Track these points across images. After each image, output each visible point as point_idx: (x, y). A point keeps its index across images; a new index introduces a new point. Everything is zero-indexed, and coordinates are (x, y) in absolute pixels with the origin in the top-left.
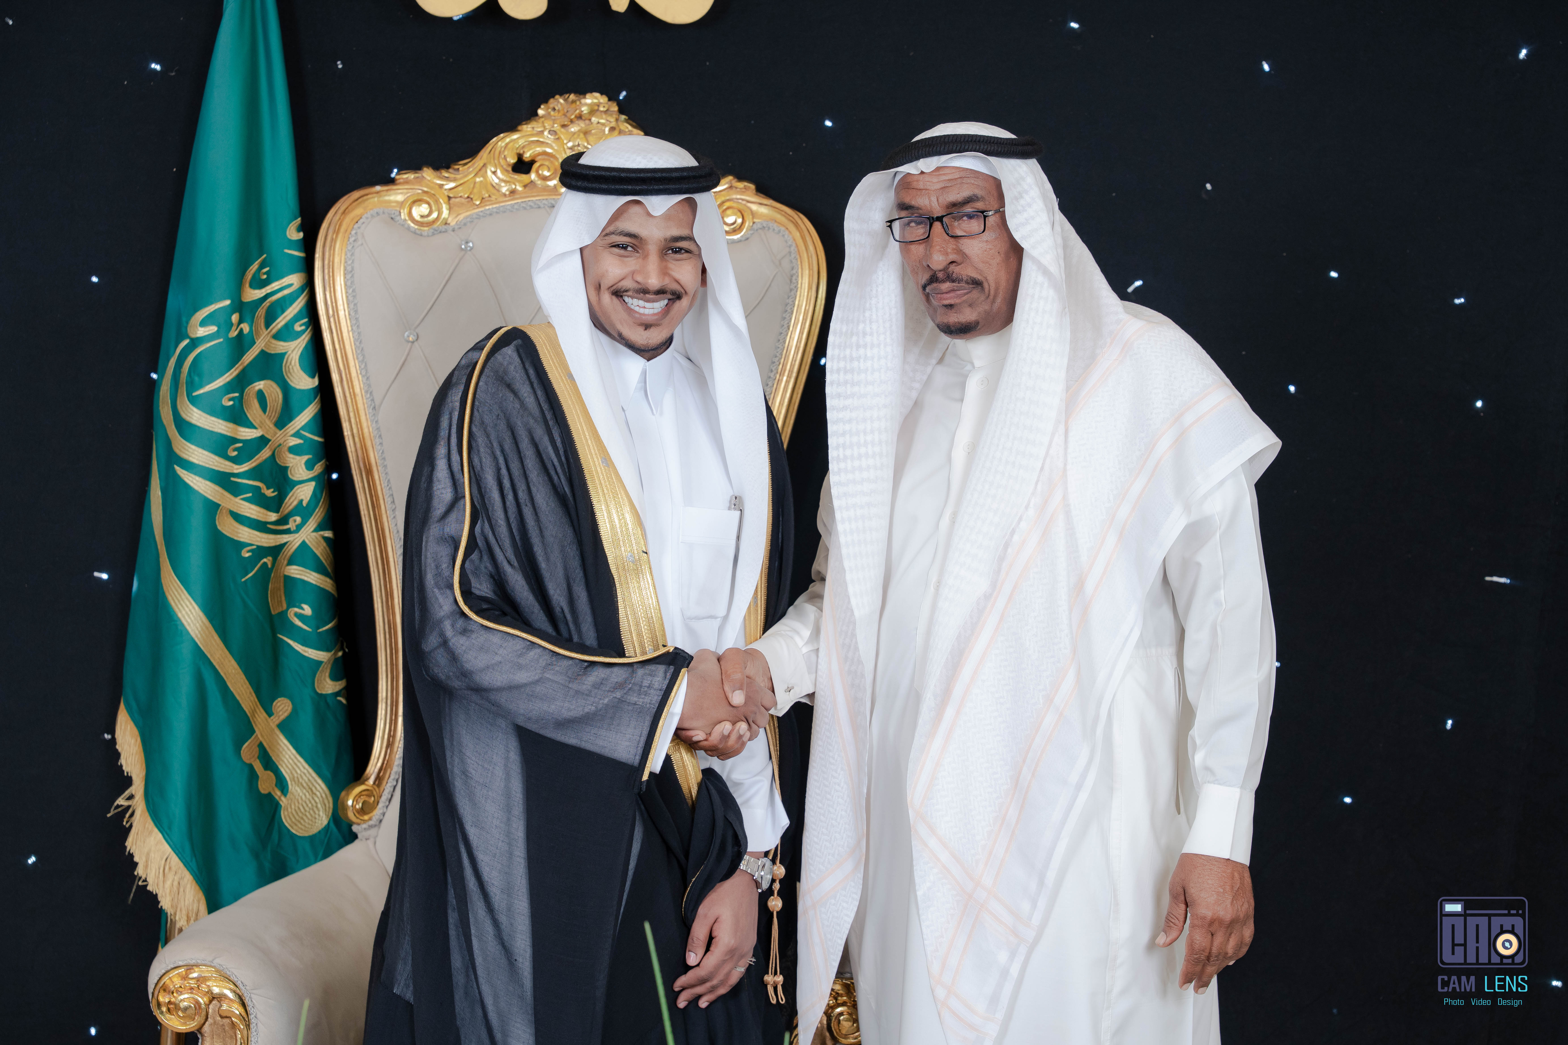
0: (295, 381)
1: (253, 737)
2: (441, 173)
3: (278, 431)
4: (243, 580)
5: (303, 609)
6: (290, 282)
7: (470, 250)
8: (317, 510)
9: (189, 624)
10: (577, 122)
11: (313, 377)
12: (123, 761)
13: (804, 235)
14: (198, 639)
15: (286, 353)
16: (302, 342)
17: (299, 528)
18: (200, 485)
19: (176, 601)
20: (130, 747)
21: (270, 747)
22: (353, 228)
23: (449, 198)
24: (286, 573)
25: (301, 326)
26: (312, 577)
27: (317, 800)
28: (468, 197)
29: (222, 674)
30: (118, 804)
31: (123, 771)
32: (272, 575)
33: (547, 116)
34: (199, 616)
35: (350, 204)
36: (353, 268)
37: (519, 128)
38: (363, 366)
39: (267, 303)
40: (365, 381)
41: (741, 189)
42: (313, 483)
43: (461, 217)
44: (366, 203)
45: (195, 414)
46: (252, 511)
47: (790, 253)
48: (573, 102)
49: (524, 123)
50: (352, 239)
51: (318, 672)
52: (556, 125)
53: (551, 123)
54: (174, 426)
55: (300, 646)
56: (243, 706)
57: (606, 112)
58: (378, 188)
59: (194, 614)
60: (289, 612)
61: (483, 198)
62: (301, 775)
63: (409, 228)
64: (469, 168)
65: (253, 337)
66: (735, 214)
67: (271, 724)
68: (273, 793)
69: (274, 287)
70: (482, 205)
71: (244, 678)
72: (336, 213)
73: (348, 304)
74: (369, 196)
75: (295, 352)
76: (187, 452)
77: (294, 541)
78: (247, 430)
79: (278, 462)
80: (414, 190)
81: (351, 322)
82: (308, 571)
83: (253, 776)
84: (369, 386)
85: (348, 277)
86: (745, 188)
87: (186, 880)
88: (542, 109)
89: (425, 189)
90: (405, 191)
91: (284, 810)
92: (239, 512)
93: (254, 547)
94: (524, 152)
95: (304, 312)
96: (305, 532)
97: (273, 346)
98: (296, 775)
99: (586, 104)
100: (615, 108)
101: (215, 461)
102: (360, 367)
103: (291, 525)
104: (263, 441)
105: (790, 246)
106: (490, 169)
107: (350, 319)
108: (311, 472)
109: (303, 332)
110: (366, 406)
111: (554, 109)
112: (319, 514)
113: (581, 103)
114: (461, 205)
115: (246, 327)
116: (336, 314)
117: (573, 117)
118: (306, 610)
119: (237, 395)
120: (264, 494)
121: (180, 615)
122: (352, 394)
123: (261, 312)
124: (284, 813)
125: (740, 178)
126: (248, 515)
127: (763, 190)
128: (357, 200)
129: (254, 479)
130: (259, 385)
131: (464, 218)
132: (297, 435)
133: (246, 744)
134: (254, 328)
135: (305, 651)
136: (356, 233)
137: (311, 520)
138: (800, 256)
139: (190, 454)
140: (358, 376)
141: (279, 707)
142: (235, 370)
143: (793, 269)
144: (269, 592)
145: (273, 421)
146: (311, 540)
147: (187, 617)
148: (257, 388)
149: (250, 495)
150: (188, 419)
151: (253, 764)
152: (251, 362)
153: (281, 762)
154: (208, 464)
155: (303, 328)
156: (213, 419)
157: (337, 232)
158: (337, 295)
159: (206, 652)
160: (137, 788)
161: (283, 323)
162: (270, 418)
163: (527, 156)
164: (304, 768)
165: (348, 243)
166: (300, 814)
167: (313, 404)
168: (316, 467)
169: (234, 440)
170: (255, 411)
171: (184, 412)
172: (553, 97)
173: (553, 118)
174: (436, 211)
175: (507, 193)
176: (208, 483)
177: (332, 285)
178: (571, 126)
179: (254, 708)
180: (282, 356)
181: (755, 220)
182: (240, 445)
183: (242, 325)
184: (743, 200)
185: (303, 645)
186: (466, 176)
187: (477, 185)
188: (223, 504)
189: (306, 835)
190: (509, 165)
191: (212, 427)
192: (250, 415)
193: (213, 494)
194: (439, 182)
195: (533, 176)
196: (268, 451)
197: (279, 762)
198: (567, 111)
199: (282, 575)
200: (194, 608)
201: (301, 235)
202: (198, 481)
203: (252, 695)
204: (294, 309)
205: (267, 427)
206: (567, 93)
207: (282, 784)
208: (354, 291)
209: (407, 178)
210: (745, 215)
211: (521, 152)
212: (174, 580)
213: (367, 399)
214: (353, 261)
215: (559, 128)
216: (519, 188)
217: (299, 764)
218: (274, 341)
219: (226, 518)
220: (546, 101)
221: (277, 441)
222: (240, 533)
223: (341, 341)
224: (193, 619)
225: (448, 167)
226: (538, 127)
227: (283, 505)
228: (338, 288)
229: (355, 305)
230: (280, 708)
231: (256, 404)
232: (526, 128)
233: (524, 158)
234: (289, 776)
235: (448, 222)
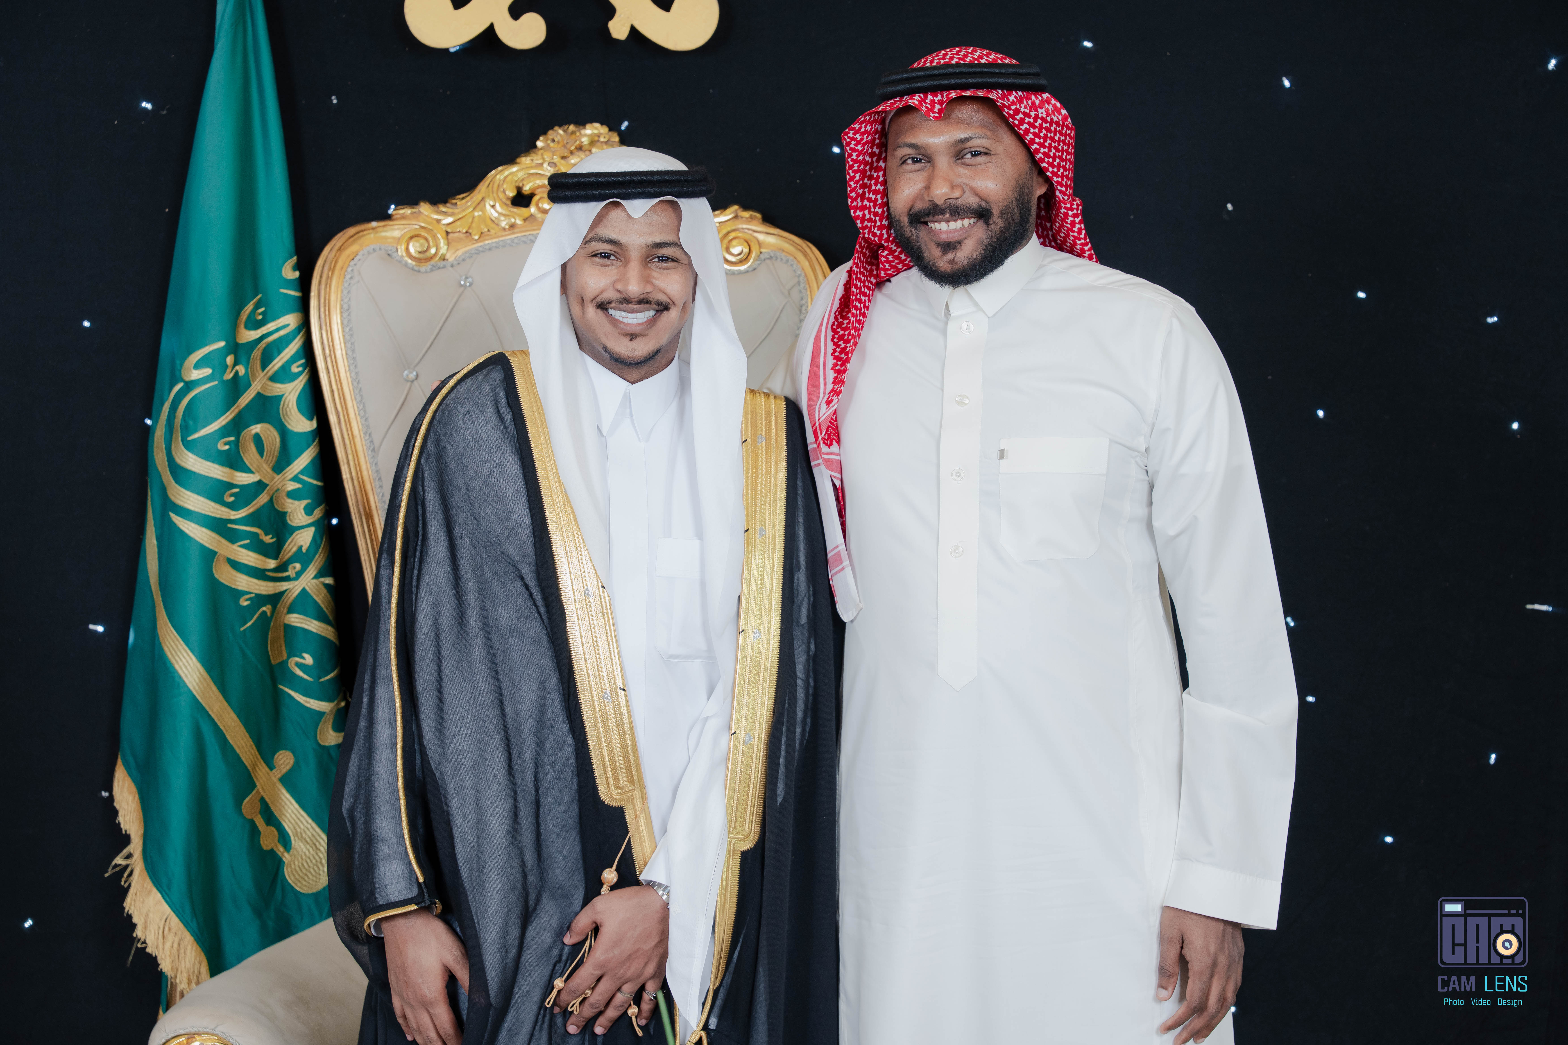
0: (292, 423)
1: (254, 791)
2: (438, 208)
3: (275, 475)
4: (242, 629)
5: (303, 658)
6: (287, 323)
7: (470, 286)
8: (317, 556)
9: (186, 676)
10: (577, 153)
11: (311, 419)
12: (121, 819)
13: (813, 264)
14: (196, 691)
15: (282, 396)
16: (299, 384)
17: (299, 575)
18: (196, 531)
19: (173, 652)
20: (128, 804)
21: (272, 802)
22: (349, 265)
23: (447, 233)
24: (286, 622)
25: (298, 367)
26: (313, 625)
27: (322, 856)
28: (467, 232)
29: (221, 727)
30: (116, 864)
31: (121, 829)
32: (272, 624)
33: (546, 148)
34: (197, 667)
35: (346, 241)
36: (349, 306)
37: (518, 160)
38: (361, 407)
39: (263, 345)
40: (363, 422)
41: (747, 218)
42: (313, 529)
43: (460, 253)
44: (363, 239)
45: (190, 459)
46: (250, 558)
47: (799, 282)
48: (573, 133)
49: (523, 155)
50: (348, 277)
51: (321, 723)
52: (555, 157)
53: (550, 154)
54: (168, 472)
55: (301, 696)
56: (244, 760)
57: (606, 143)
58: (374, 224)
59: (192, 665)
60: (289, 661)
61: (482, 233)
62: (304, 830)
63: (406, 264)
64: (467, 202)
65: (249, 379)
66: (741, 245)
67: (273, 778)
68: (275, 849)
69: (269, 328)
70: (481, 239)
71: (243, 729)
72: (331, 249)
73: (345, 343)
74: (365, 232)
75: (292, 394)
76: (182, 499)
77: (294, 588)
78: (244, 475)
79: (277, 507)
80: (411, 226)
81: (348, 361)
82: (309, 619)
83: (254, 832)
84: (368, 427)
85: (345, 315)
86: (751, 217)
87: (186, 941)
88: (541, 141)
89: (423, 225)
90: (402, 227)
91: (287, 867)
92: (236, 560)
93: (253, 595)
94: (523, 185)
95: (301, 353)
96: (305, 578)
97: (270, 388)
98: (299, 830)
99: (586, 135)
100: (616, 138)
101: (211, 507)
102: (358, 408)
103: (290, 572)
104: (260, 486)
105: (799, 276)
106: (489, 203)
107: (347, 359)
108: (311, 517)
109: (300, 374)
110: (365, 448)
111: (553, 140)
112: (319, 560)
113: (580, 134)
114: (459, 240)
115: (241, 369)
116: (332, 354)
117: (573, 148)
118: (307, 659)
119: (232, 438)
120: (262, 541)
121: (177, 667)
122: (350, 435)
123: (257, 353)
124: (287, 870)
125: (745, 207)
126: (246, 562)
127: (769, 219)
128: (352, 236)
129: (252, 526)
130: (256, 428)
131: (463, 254)
132: (295, 479)
133: (247, 799)
134: (249, 370)
135: (306, 702)
136: (352, 270)
137: (311, 566)
138: (810, 286)
139: (185, 500)
140: (356, 417)
141: (280, 760)
142: (231, 413)
143: (802, 299)
144: (269, 642)
145: (271, 465)
146: (311, 587)
147: (184, 669)
148: (254, 432)
149: (248, 541)
150: (183, 464)
151: (255, 819)
152: (247, 405)
153: (283, 817)
154: (203, 510)
155: (300, 369)
156: (209, 464)
157: (332, 269)
158: (333, 333)
159: (204, 705)
160: (136, 846)
161: (279, 365)
162: (267, 462)
163: (527, 189)
164: (308, 822)
165: (345, 280)
166: (304, 871)
167: (312, 447)
168: (315, 512)
169: (231, 486)
170: (252, 456)
171: (179, 458)
172: (552, 128)
173: (552, 149)
174: (433, 246)
175: (507, 227)
176: (204, 530)
177: (328, 324)
178: (571, 157)
179: (255, 761)
180: (279, 398)
181: (762, 250)
182: (236, 490)
183: (237, 368)
184: (749, 229)
185: (304, 695)
186: (464, 210)
187: (476, 219)
188: (220, 552)
189: (310, 892)
190: (508, 198)
191: (208, 473)
192: (247, 459)
193: (209, 541)
194: (436, 217)
195: (533, 209)
196: (266, 496)
197: (281, 817)
198: (567, 143)
199: (282, 623)
200: (191, 659)
201: (297, 274)
202: (193, 528)
203: (252, 748)
204: (291, 350)
205: (265, 472)
206: (566, 124)
207: (284, 839)
208: (351, 330)
209: (404, 214)
210: (752, 245)
211: (521, 185)
212: (170, 630)
213: (366, 440)
214: (349, 300)
215: (559, 159)
216: (519, 222)
217: (302, 819)
218: (270, 383)
219: (223, 566)
220: (545, 133)
221: (274, 486)
222: (238, 581)
223: (339, 381)
224: (190, 670)
225: (445, 202)
226: (537, 160)
227: (283, 552)
228: (335, 327)
229: (352, 344)
230: (282, 761)
231: (253, 448)
232: (525, 160)
233: (523, 192)
234: (292, 831)
235: (447, 257)
